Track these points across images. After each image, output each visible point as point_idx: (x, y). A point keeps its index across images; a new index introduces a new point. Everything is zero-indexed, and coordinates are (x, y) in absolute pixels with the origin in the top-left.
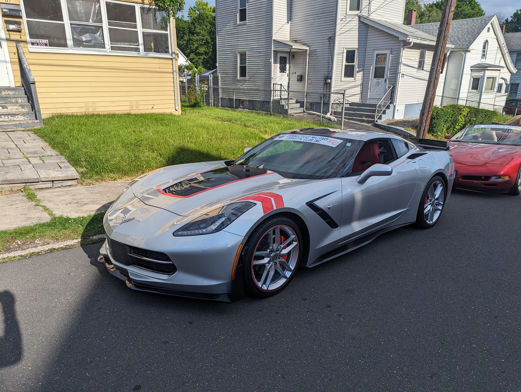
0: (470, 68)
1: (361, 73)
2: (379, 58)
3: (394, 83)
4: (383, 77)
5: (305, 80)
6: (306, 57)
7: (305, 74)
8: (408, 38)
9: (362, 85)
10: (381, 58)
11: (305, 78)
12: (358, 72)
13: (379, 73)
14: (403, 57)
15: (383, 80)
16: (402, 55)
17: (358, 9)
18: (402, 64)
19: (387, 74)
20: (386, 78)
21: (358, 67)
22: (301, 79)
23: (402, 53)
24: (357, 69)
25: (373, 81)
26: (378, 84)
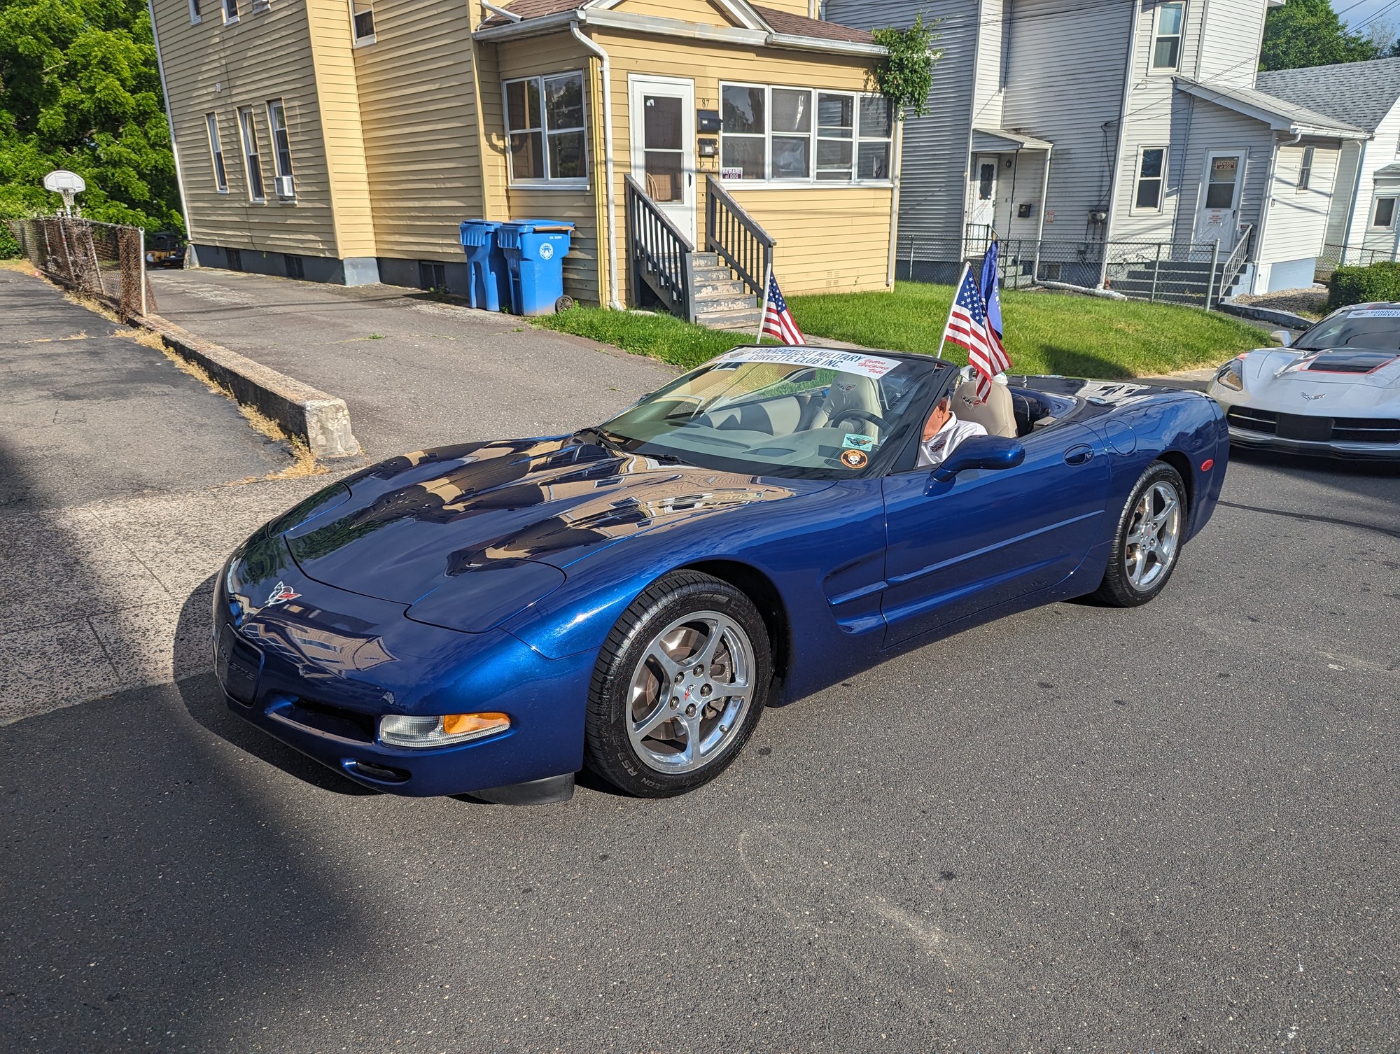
0: (1372, 177)
1: (1174, 197)
2: (1218, 167)
3: (1255, 218)
4: (1228, 206)
5: (1039, 215)
6: (1044, 164)
7: (1040, 201)
8: (1292, 127)
9: (1176, 222)
10: (1224, 166)
11: (1039, 211)
12: (1168, 195)
13: (1219, 198)
14: (1276, 164)
15: (1229, 212)
16: (1275, 161)
17: (1172, 63)
18: (1274, 179)
19: (1240, 199)
20: (1235, 208)
21: (1169, 186)
22: (1026, 211)
23: (1275, 157)
24: (1166, 190)
25: (1202, 214)
26: (1215, 220)
